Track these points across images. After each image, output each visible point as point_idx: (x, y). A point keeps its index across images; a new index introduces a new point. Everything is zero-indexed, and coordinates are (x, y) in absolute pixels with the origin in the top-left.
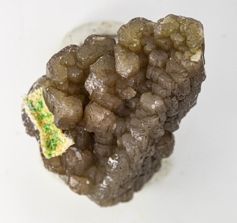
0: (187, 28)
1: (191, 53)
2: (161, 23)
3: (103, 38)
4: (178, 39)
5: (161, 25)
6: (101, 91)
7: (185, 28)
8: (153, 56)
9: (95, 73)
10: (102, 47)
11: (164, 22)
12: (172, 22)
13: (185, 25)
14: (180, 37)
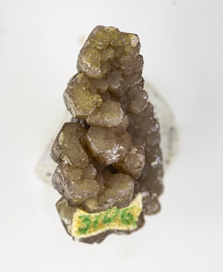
0: (102, 42)
1: (128, 45)
2: (89, 66)
3: (62, 134)
4: (110, 54)
5: (91, 66)
6: (123, 148)
7: (101, 43)
8: (115, 85)
9: (106, 150)
10: (71, 138)
11: (88, 64)
12: (90, 55)
13: (97, 42)
14: (108, 51)
